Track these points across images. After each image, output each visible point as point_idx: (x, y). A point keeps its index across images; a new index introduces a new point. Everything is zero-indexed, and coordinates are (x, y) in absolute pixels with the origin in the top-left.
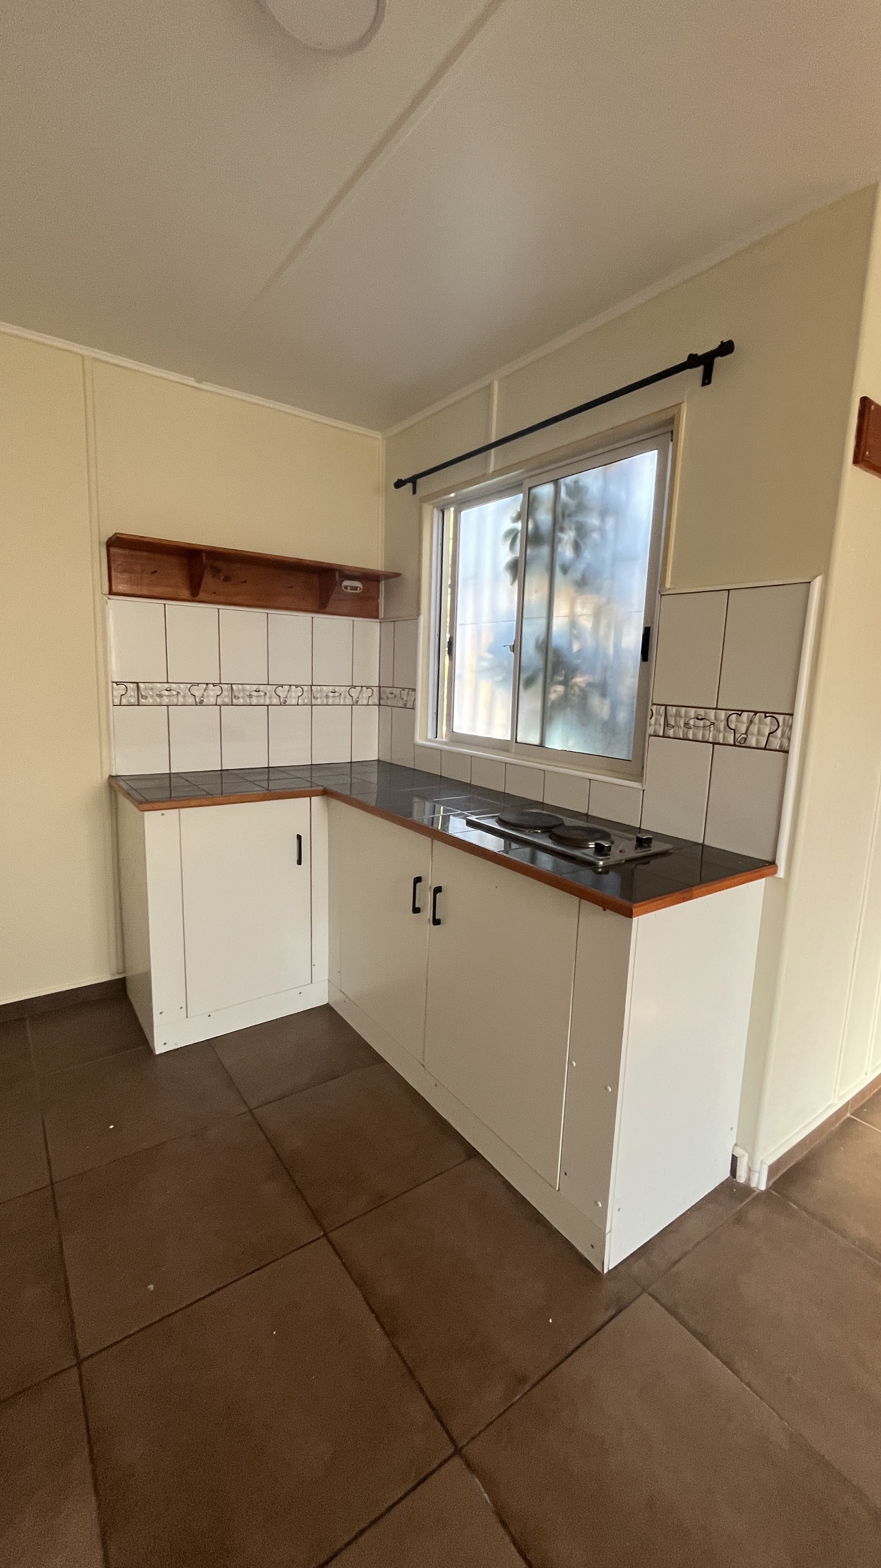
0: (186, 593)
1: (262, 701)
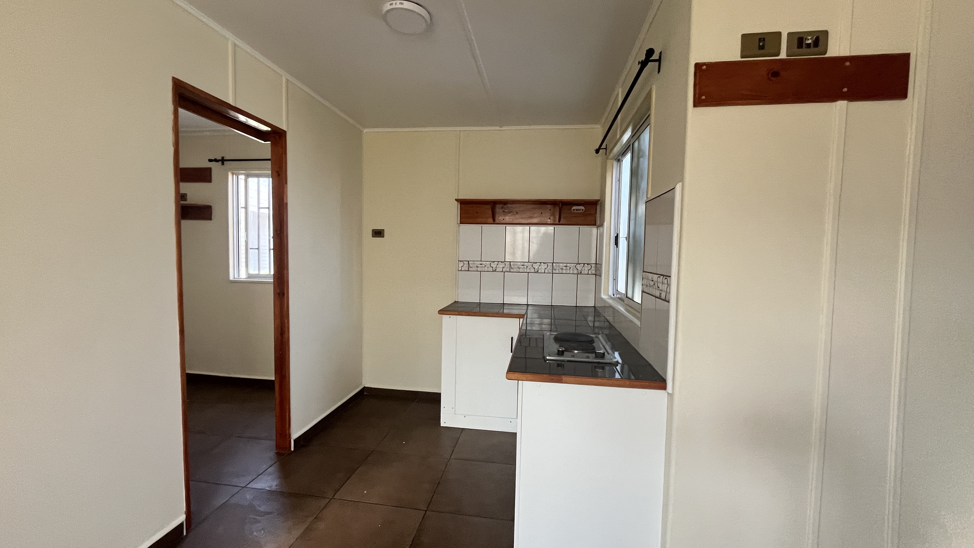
0: (491, 220)
1: (526, 271)
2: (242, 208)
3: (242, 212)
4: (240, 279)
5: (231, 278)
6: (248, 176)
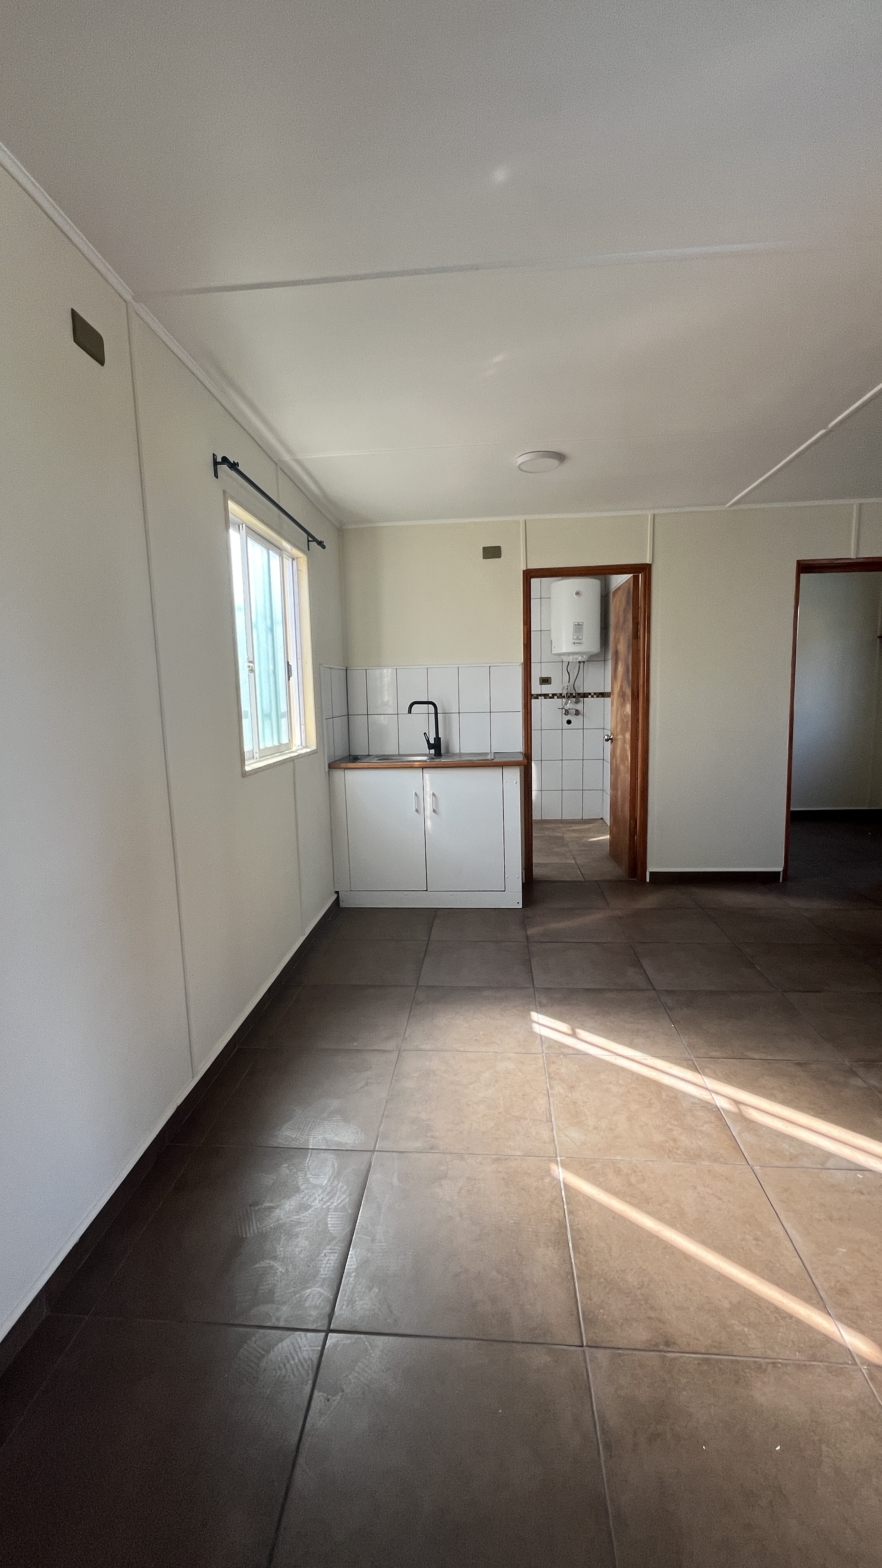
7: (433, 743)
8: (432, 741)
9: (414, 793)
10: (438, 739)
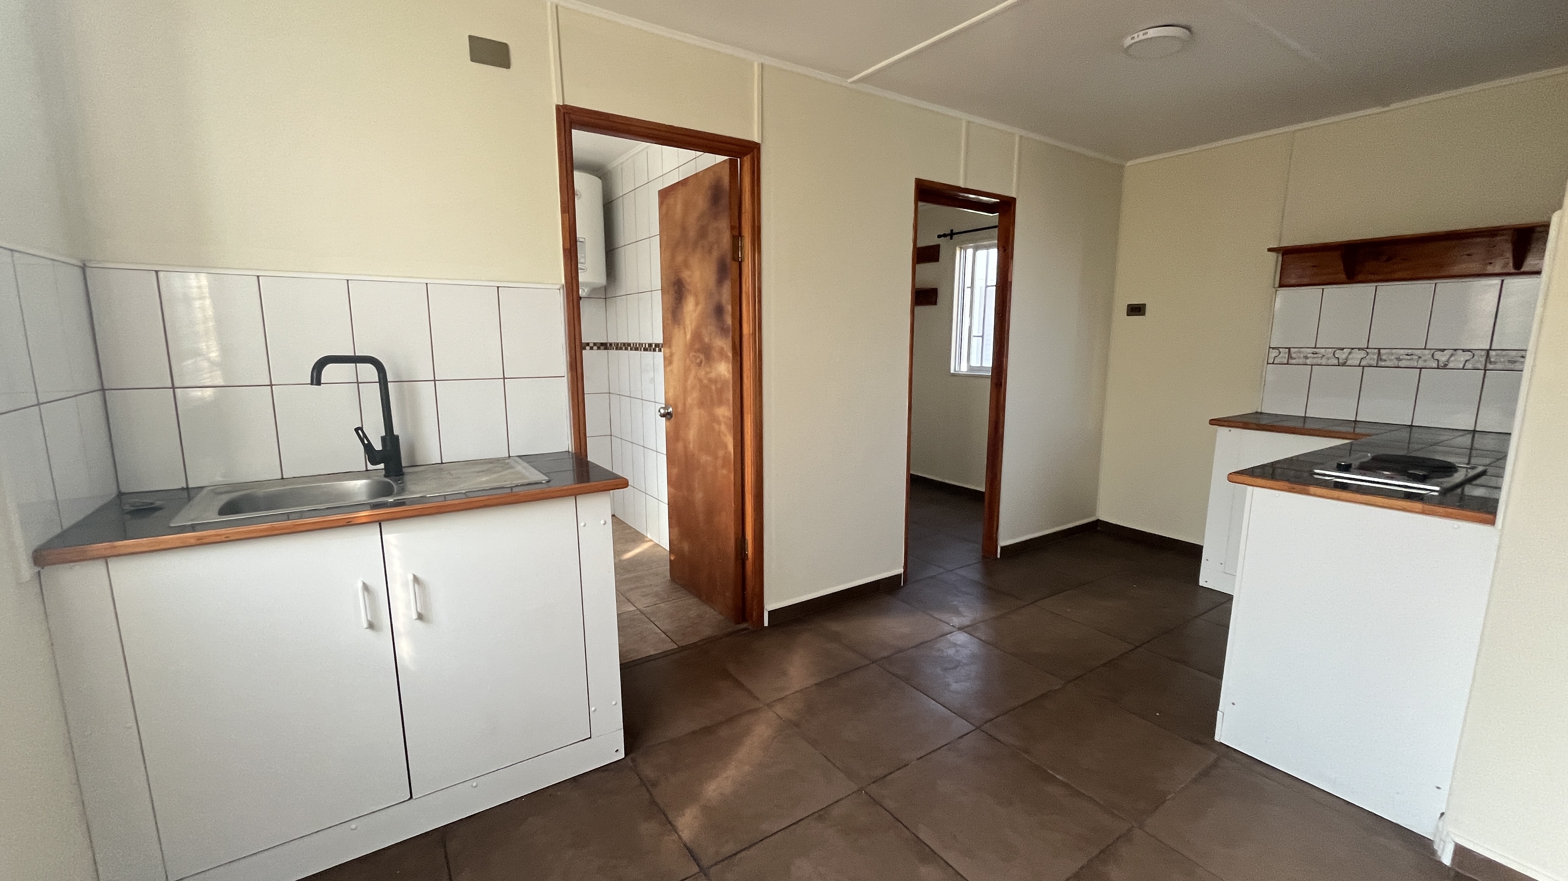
0: (1343, 276)
1: (1415, 364)
2: (968, 287)
3: (968, 292)
4: (962, 371)
5: (952, 371)
6: (976, 249)
7: (380, 448)
8: (378, 446)
9: (360, 585)
10: (391, 439)
